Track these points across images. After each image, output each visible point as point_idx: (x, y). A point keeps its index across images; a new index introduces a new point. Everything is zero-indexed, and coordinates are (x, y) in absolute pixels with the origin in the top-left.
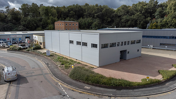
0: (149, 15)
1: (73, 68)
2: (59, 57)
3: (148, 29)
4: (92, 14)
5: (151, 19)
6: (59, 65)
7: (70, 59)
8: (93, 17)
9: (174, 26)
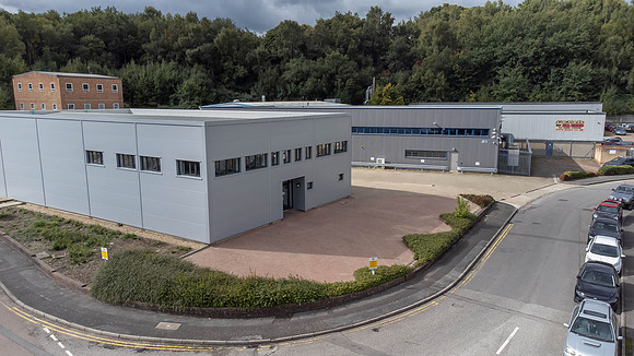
0: (370, 59)
1: (105, 257)
2: (42, 220)
3: (370, 104)
4: (177, 50)
5: (375, 74)
6: (45, 254)
7: (92, 226)
8: (181, 61)
9: (440, 96)
